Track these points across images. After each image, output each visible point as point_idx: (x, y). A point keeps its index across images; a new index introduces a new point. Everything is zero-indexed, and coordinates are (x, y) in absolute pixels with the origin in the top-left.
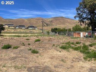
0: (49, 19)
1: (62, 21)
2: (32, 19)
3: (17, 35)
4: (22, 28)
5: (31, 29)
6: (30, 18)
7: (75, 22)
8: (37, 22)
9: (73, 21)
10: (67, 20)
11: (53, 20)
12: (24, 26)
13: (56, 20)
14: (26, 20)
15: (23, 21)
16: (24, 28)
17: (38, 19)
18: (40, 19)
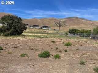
0: (62, 19)
1: (76, 21)
2: (45, 19)
3: (33, 34)
4: (37, 28)
5: (44, 29)
6: (43, 18)
7: (91, 22)
8: (50, 22)
9: (88, 22)
10: (82, 20)
11: (67, 20)
12: (38, 26)
13: (70, 20)
14: (39, 20)
15: (37, 21)
16: (38, 28)
17: (51, 20)
18: (53, 19)
